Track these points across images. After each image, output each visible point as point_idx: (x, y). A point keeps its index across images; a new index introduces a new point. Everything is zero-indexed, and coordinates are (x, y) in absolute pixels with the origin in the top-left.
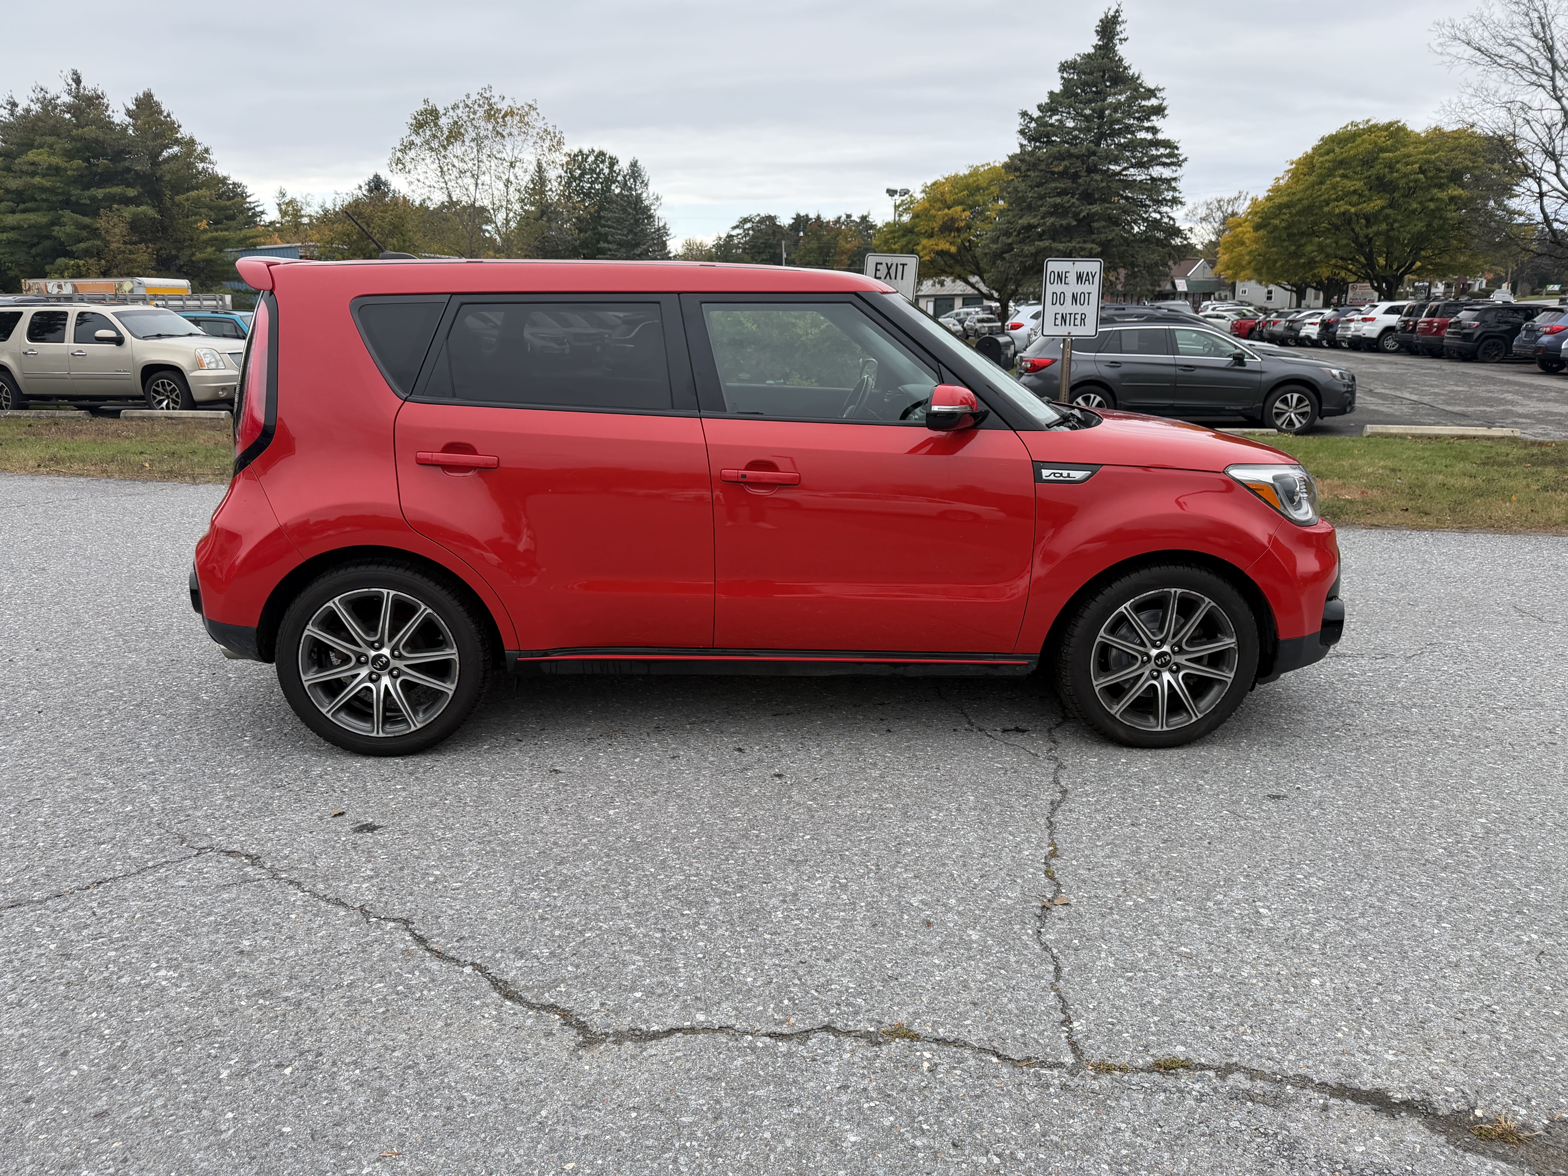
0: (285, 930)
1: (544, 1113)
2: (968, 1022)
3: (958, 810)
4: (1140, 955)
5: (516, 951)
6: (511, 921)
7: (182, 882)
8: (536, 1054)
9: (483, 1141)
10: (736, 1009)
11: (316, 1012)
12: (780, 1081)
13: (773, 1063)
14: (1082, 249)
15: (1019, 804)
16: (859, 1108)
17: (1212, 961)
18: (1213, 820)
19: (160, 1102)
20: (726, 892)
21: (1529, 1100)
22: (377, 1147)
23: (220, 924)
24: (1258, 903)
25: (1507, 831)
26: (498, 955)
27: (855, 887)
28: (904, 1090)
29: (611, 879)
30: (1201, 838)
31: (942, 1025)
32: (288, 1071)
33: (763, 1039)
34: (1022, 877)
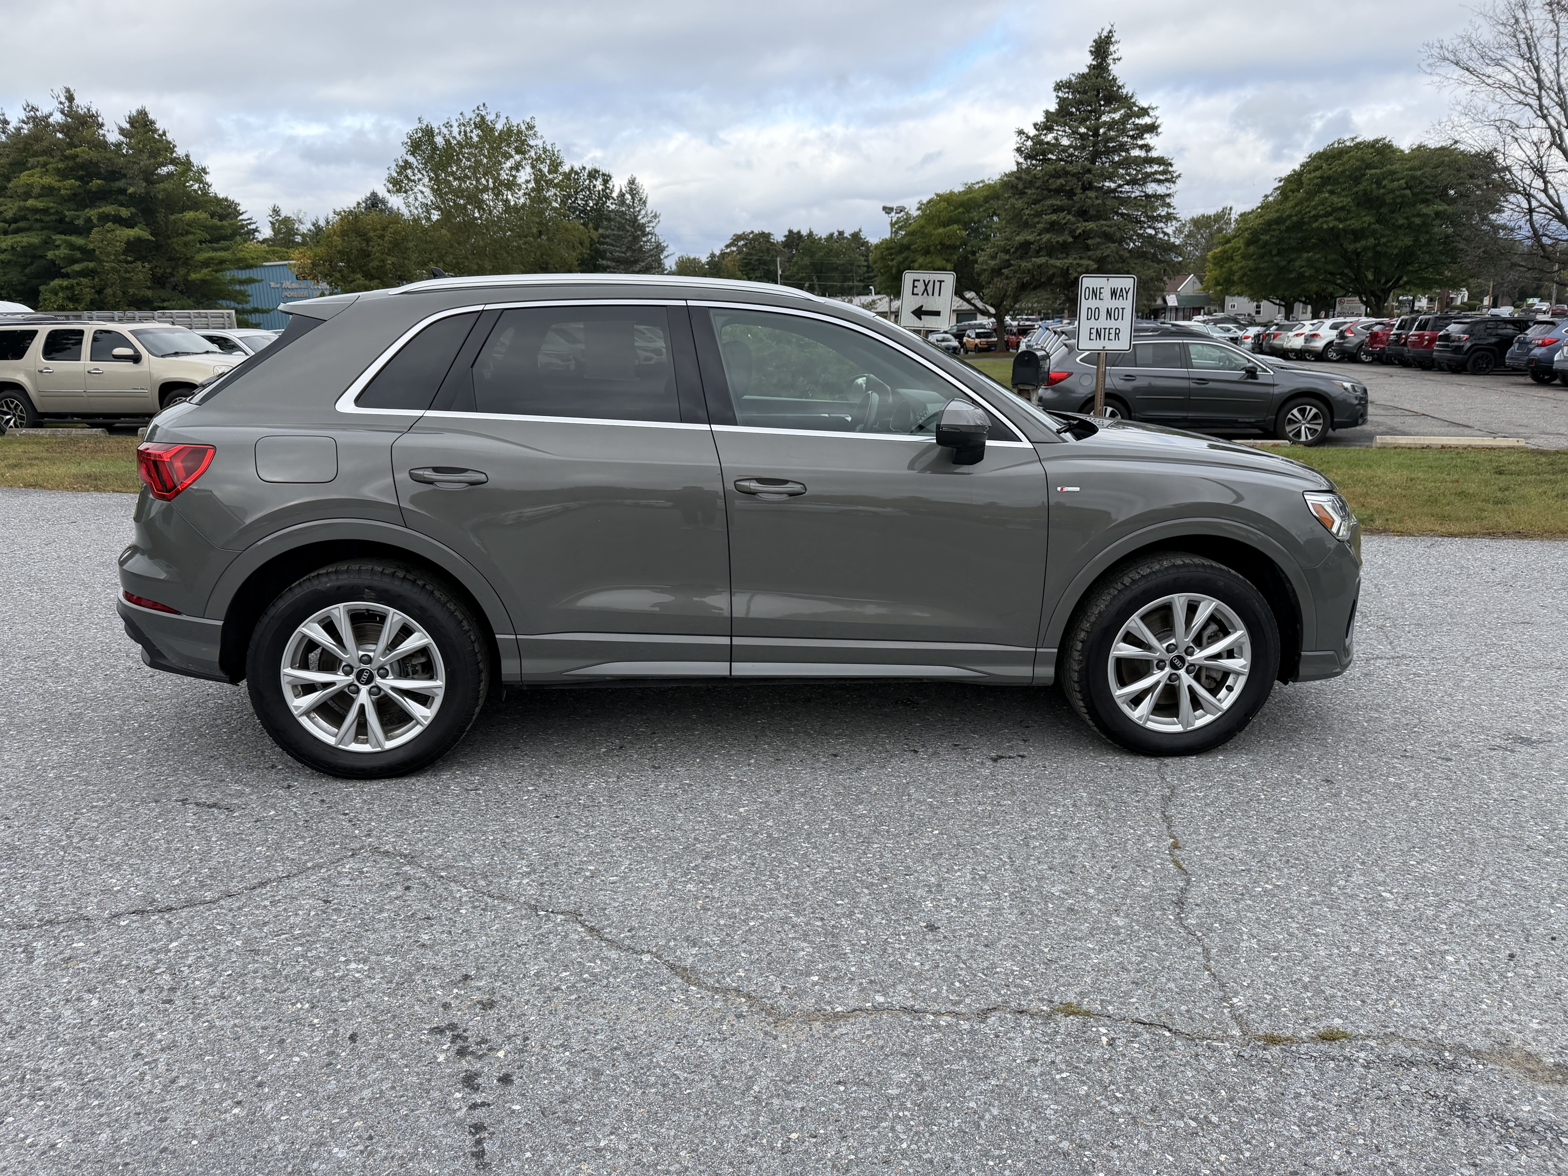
0: (458, 925)
1: (756, 1088)
2: (1134, 1000)
3: (1074, 805)
4: (1280, 937)
5: (687, 939)
6: (675, 911)
7: (346, 882)
8: (733, 1035)
9: (706, 1114)
10: (911, 990)
11: (510, 1000)
12: (970, 1054)
13: (961, 1039)
15: (1132, 800)
16: (1053, 1079)
17: (1349, 941)
18: (1319, 812)
19: (387, 1084)
20: (872, 884)
22: (606, 1121)
23: (395, 920)
24: (1379, 888)
26: (672, 944)
27: (995, 878)
28: (1089, 1062)
29: (759, 872)
30: (1311, 829)
31: (1110, 1003)
32: (501, 1054)
33: (945, 1017)
34: (1152, 867)
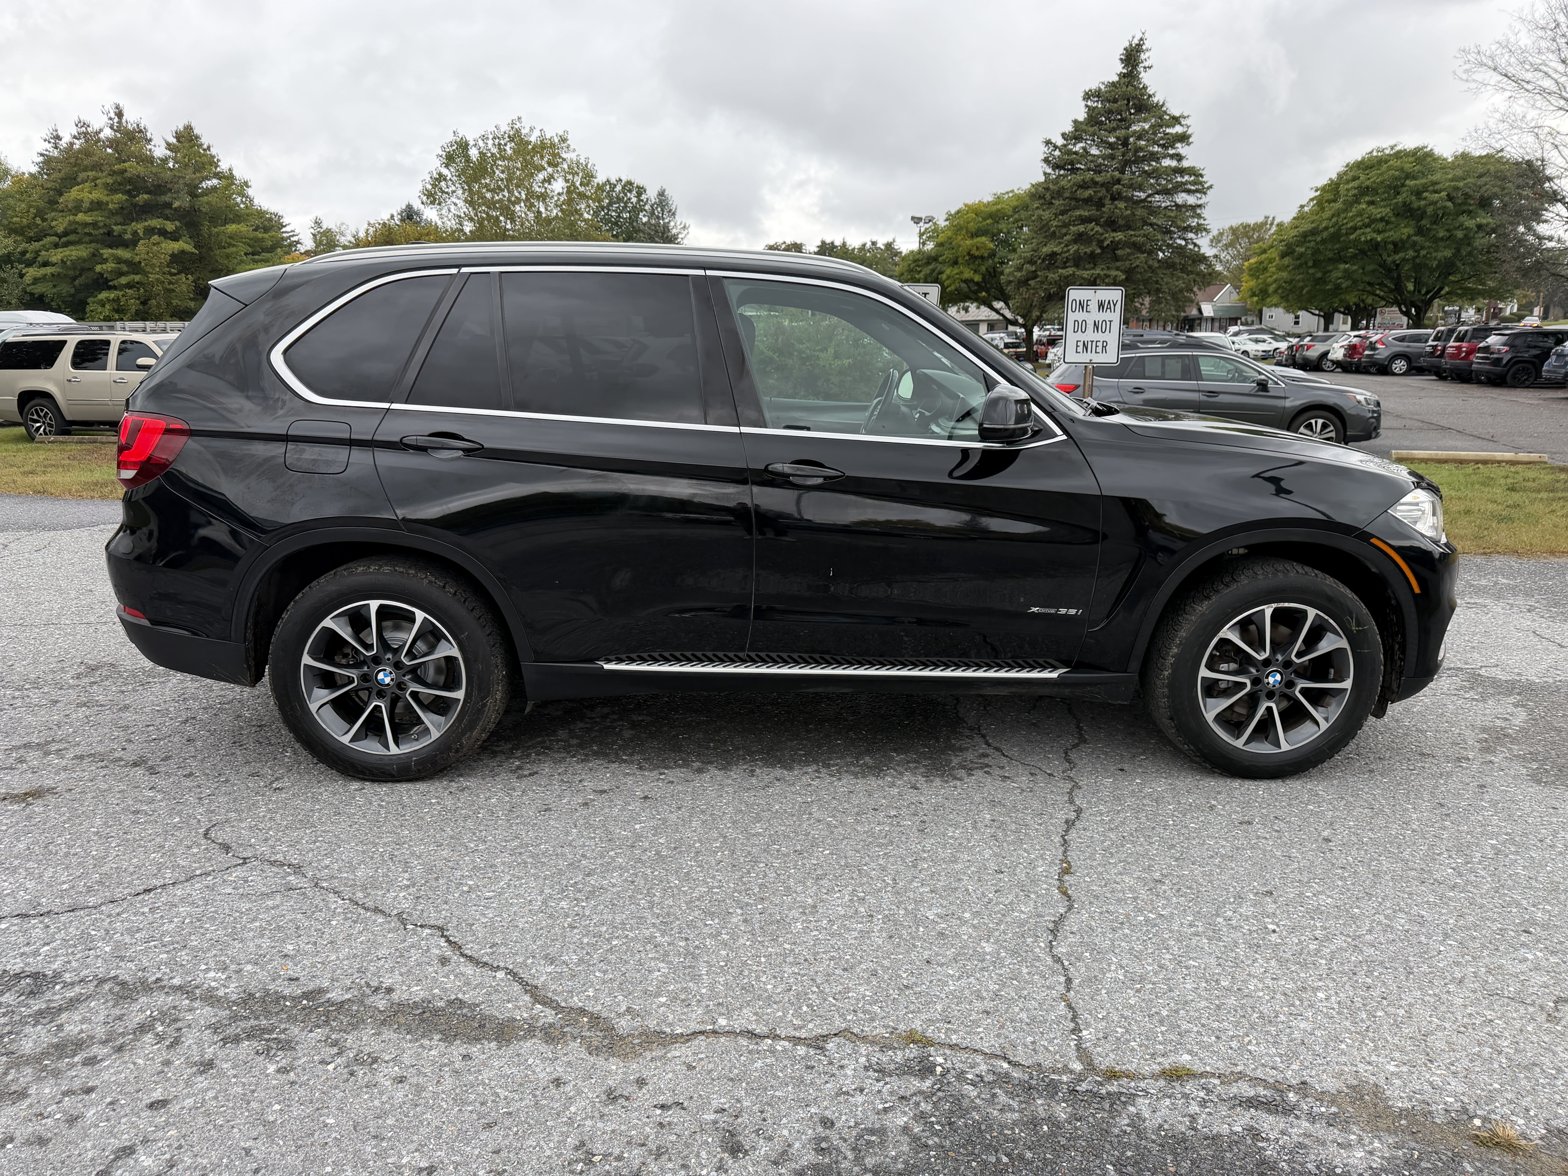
0: (325, 936)
1: (573, 1109)
2: (981, 1030)
3: (974, 827)
4: (1149, 968)
5: (546, 957)
6: (541, 929)
7: (229, 890)
8: (566, 1054)
9: (516, 1134)
10: (757, 1014)
12: (798, 1082)
13: (792, 1065)
14: (1107, 276)
15: (1034, 823)
16: (875, 1109)
17: (1219, 974)
18: (1226, 839)
19: (211, 1094)
20: (747, 904)
21: (1527, 1110)
22: (415, 1138)
23: (265, 929)
24: (1267, 920)
25: (1517, 853)
26: (530, 961)
27: (873, 901)
28: (918, 1092)
29: (638, 890)
30: (1212, 857)
31: (955, 1032)
32: (331, 1067)
33: (782, 1043)
34: (1036, 893)
